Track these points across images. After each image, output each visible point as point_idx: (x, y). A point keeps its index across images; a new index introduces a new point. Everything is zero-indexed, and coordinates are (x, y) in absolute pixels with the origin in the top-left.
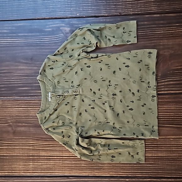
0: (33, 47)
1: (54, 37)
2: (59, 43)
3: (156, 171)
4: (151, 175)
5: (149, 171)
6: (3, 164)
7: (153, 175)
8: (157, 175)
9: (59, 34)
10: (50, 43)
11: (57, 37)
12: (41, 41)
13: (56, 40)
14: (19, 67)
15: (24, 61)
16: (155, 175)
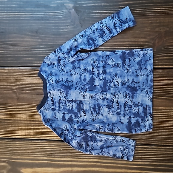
0: (39, 21)
1: (58, 12)
2: (62, 18)
3: (148, 139)
4: (142, 143)
5: (141, 139)
6: (6, 127)
7: (144, 143)
8: (148, 143)
9: (63, 10)
10: (54, 18)
11: (61, 13)
12: (46, 16)
13: (60, 15)
14: (25, 39)
15: (29, 34)
16: (146, 143)
